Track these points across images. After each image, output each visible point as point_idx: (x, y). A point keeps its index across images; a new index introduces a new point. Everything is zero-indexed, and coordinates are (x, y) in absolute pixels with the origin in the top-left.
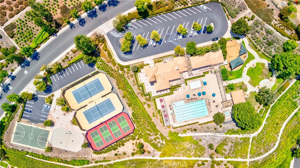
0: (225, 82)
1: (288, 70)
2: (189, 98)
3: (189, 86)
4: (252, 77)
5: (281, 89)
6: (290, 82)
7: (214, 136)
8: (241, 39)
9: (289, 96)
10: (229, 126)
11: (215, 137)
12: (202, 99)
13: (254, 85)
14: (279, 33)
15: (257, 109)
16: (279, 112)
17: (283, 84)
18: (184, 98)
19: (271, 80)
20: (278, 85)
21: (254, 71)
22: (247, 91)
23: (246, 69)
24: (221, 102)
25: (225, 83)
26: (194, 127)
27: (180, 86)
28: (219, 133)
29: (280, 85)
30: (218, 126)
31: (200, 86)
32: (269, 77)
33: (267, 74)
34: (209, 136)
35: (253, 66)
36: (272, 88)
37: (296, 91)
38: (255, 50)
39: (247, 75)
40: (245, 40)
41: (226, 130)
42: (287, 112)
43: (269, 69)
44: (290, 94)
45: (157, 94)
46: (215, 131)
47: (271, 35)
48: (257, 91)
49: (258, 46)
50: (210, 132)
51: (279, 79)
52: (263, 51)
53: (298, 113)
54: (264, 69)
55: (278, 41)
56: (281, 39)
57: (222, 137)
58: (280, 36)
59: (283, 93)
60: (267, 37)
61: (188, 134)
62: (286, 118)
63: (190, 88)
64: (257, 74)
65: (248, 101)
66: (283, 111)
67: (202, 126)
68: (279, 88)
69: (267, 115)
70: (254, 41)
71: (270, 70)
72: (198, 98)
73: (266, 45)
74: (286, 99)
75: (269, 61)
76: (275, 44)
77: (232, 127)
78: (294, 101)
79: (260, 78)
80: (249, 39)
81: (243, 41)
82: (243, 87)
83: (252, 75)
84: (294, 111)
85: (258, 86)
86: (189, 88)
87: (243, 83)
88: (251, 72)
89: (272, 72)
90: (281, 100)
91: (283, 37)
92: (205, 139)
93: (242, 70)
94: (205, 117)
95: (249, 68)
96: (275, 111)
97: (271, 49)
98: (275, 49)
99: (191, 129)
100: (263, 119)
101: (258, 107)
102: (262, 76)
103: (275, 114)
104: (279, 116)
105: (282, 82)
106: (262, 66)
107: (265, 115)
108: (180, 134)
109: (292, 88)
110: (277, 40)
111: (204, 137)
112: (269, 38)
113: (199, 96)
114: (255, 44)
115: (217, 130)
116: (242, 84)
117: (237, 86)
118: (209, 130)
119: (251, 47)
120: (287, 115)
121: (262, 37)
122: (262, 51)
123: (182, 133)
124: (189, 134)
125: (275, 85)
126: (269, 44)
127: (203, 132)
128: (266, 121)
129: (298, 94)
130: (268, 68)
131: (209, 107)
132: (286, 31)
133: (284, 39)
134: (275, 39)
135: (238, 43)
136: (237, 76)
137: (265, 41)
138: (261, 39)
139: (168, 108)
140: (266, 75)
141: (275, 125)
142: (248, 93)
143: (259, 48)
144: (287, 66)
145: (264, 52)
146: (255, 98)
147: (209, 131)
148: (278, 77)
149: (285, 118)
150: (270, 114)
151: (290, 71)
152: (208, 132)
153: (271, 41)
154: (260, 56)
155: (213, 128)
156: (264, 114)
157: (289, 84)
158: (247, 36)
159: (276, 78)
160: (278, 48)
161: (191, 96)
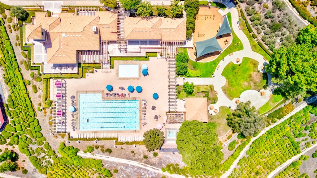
0: (182, 78)
1: (295, 77)
2: (111, 93)
3: (117, 70)
4: (230, 80)
5: (277, 114)
6: (295, 106)
7: (141, 168)
8: (227, 8)
9: (288, 129)
10: (171, 157)
11: (142, 171)
12: (134, 99)
13: (231, 96)
14: (296, 11)
15: (226, 139)
16: (264, 154)
17: (283, 106)
18: (103, 90)
19: (261, 95)
20: (273, 105)
21: (236, 70)
22: (216, 103)
23: (222, 65)
24: (166, 113)
25: (181, 81)
26: (108, 145)
27: (100, 67)
28: (152, 165)
29: (277, 106)
30: (151, 154)
31: (137, 75)
32: (260, 88)
33: (258, 81)
34: (133, 166)
35: (237, 62)
36: (261, 108)
37: (302, 123)
38: (247, 35)
39: (222, 75)
40: (234, 12)
41: (165, 163)
42: (279, 157)
43: (263, 74)
44: (290, 126)
45: (53, 71)
46: (145, 160)
47: (280, 10)
48: (234, 107)
49: (253, 29)
50: (136, 160)
51: (276, 96)
52: (261, 38)
53: (298, 163)
54: (255, 71)
55: (290, 24)
56: (297, 22)
57: (155, 173)
58: (296, 16)
59: (279, 122)
60: (272, 14)
61: (96, 155)
62: (276, 167)
63: (117, 74)
64: (240, 77)
65: (213, 121)
66: (273, 153)
67: (123, 146)
68: (273, 111)
69: (242, 154)
70: (249, 17)
71: (265, 76)
72: (127, 96)
73: (267, 29)
74: (281, 134)
75: (267, 59)
76: (284, 30)
77: (175, 161)
78: (296, 140)
79: (243, 86)
80: (241, 11)
81: (229, 13)
82: (210, 95)
83: (231, 76)
84: (292, 158)
85: (237, 98)
86: (115, 75)
87: (211, 87)
88: (231, 70)
89: (267, 80)
90: (271, 133)
91: (301, 19)
92: (124, 170)
93: (215, 63)
94: (131, 132)
95: (229, 63)
96: (257, 151)
97: (275, 38)
98: (281, 41)
99: (102, 147)
100: (232, 159)
101: (227, 136)
102: (249, 83)
103: (256, 155)
104: (264, 160)
105: (280, 101)
106: (253, 66)
107: (239, 153)
108: (82, 152)
109: (296, 118)
110: (288, 23)
111: (122, 167)
112: (277, 16)
113: (129, 93)
114: (250, 23)
115: (149, 159)
116: (209, 87)
117: (199, 90)
118: (133, 156)
119: (242, 26)
120: (278, 161)
121: (265, 13)
122: (259, 37)
123: (85, 152)
124: (99, 156)
125: (267, 103)
126: (274, 28)
127: (123, 158)
128: (238, 164)
129: (305, 130)
130: (262, 72)
131: (143, 116)
132: (309, 8)
133: (302, 22)
134: (285, 21)
135: (220, 14)
136: (205, 72)
137: (269, 21)
138: (262, 16)
139: (69, 101)
140: (255, 83)
141: (253, 174)
142: (216, 106)
143: (255, 32)
144: (294, 70)
145: (262, 42)
146: (228, 119)
147: (134, 158)
148: (276, 92)
149: (274, 167)
150: (248, 152)
151: (298, 81)
152: (132, 159)
153: (278, 23)
154: (254, 47)
155: (142, 156)
156: (238, 151)
157: (293, 109)
158: (239, 7)
159: (271, 93)
160: (287, 39)
161: (116, 90)
